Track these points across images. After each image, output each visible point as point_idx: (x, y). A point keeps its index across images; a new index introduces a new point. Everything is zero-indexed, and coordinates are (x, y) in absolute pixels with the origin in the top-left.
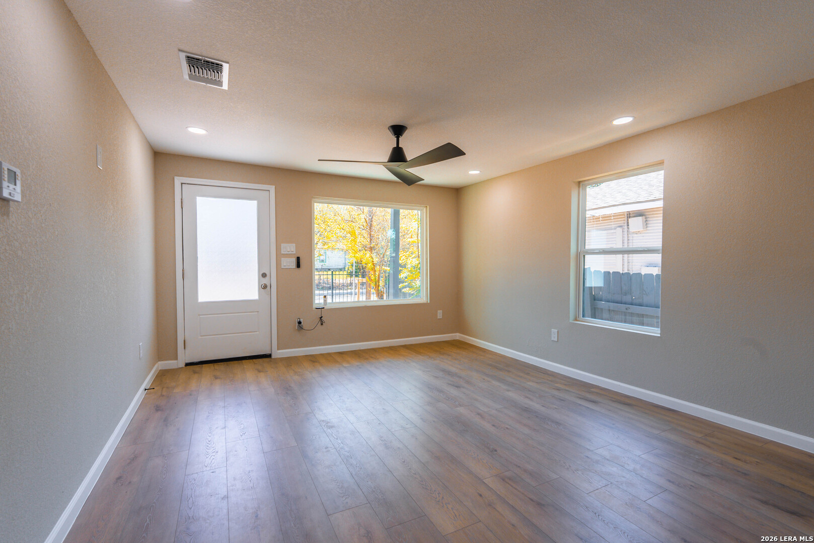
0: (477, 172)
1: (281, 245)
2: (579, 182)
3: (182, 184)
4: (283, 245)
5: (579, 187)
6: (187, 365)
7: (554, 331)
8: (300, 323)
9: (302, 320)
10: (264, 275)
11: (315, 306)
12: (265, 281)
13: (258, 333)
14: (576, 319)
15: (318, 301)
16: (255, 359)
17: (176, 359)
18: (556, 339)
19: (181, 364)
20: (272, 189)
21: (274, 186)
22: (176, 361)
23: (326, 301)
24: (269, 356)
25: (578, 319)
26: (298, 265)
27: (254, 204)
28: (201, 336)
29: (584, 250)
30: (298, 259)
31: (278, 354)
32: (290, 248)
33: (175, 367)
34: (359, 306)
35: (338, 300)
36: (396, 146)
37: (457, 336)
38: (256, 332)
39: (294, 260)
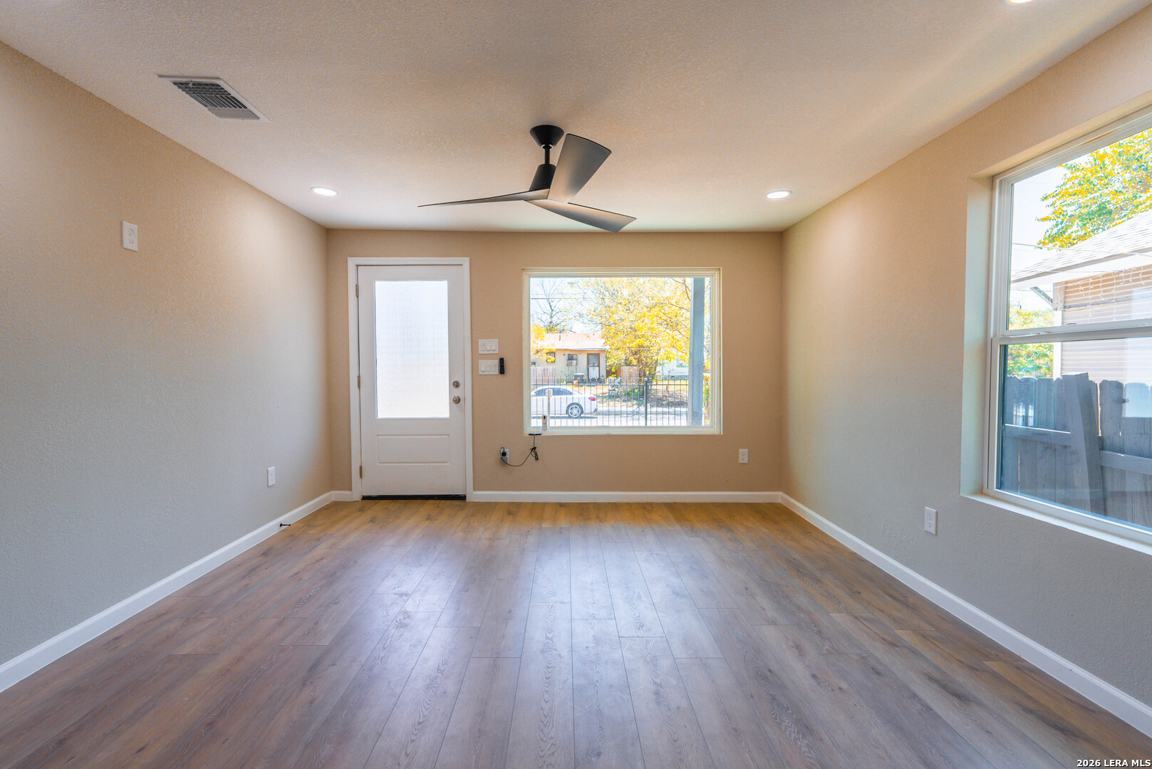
0: (784, 194)
1: (478, 342)
2: (992, 178)
3: (358, 266)
4: (481, 342)
5: (992, 189)
6: (365, 498)
7: (930, 510)
8: (504, 454)
9: (507, 450)
10: (456, 385)
11: (527, 431)
12: (457, 392)
13: (448, 464)
14: (981, 492)
15: (536, 424)
16: (445, 500)
17: (350, 489)
18: (932, 530)
19: (357, 497)
20: (466, 261)
21: (468, 258)
22: (349, 492)
23: (546, 424)
24: (462, 498)
25: (985, 490)
26: (502, 371)
27: (443, 285)
28: (380, 463)
29: (1006, 333)
30: (502, 361)
31: (475, 496)
32: (490, 346)
33: (348, 500)
34: (596, 433)
35: (654, 424)
36: (544, 163)
37: (779, 497)
38: (447, 462)
39: (497, 362)
